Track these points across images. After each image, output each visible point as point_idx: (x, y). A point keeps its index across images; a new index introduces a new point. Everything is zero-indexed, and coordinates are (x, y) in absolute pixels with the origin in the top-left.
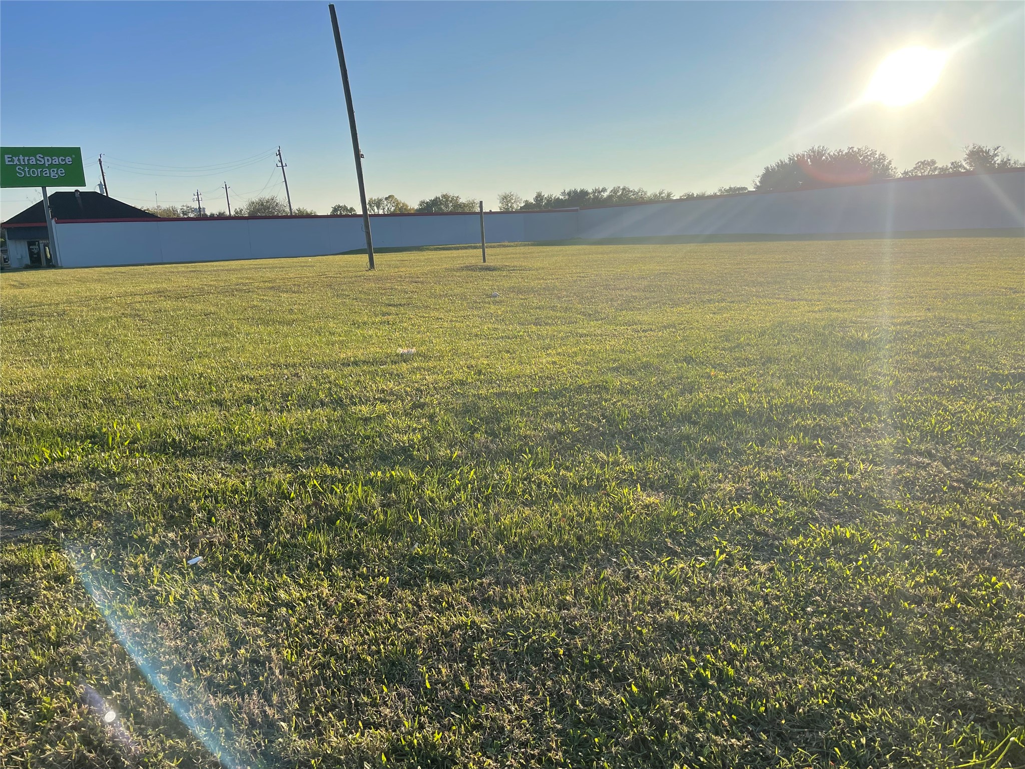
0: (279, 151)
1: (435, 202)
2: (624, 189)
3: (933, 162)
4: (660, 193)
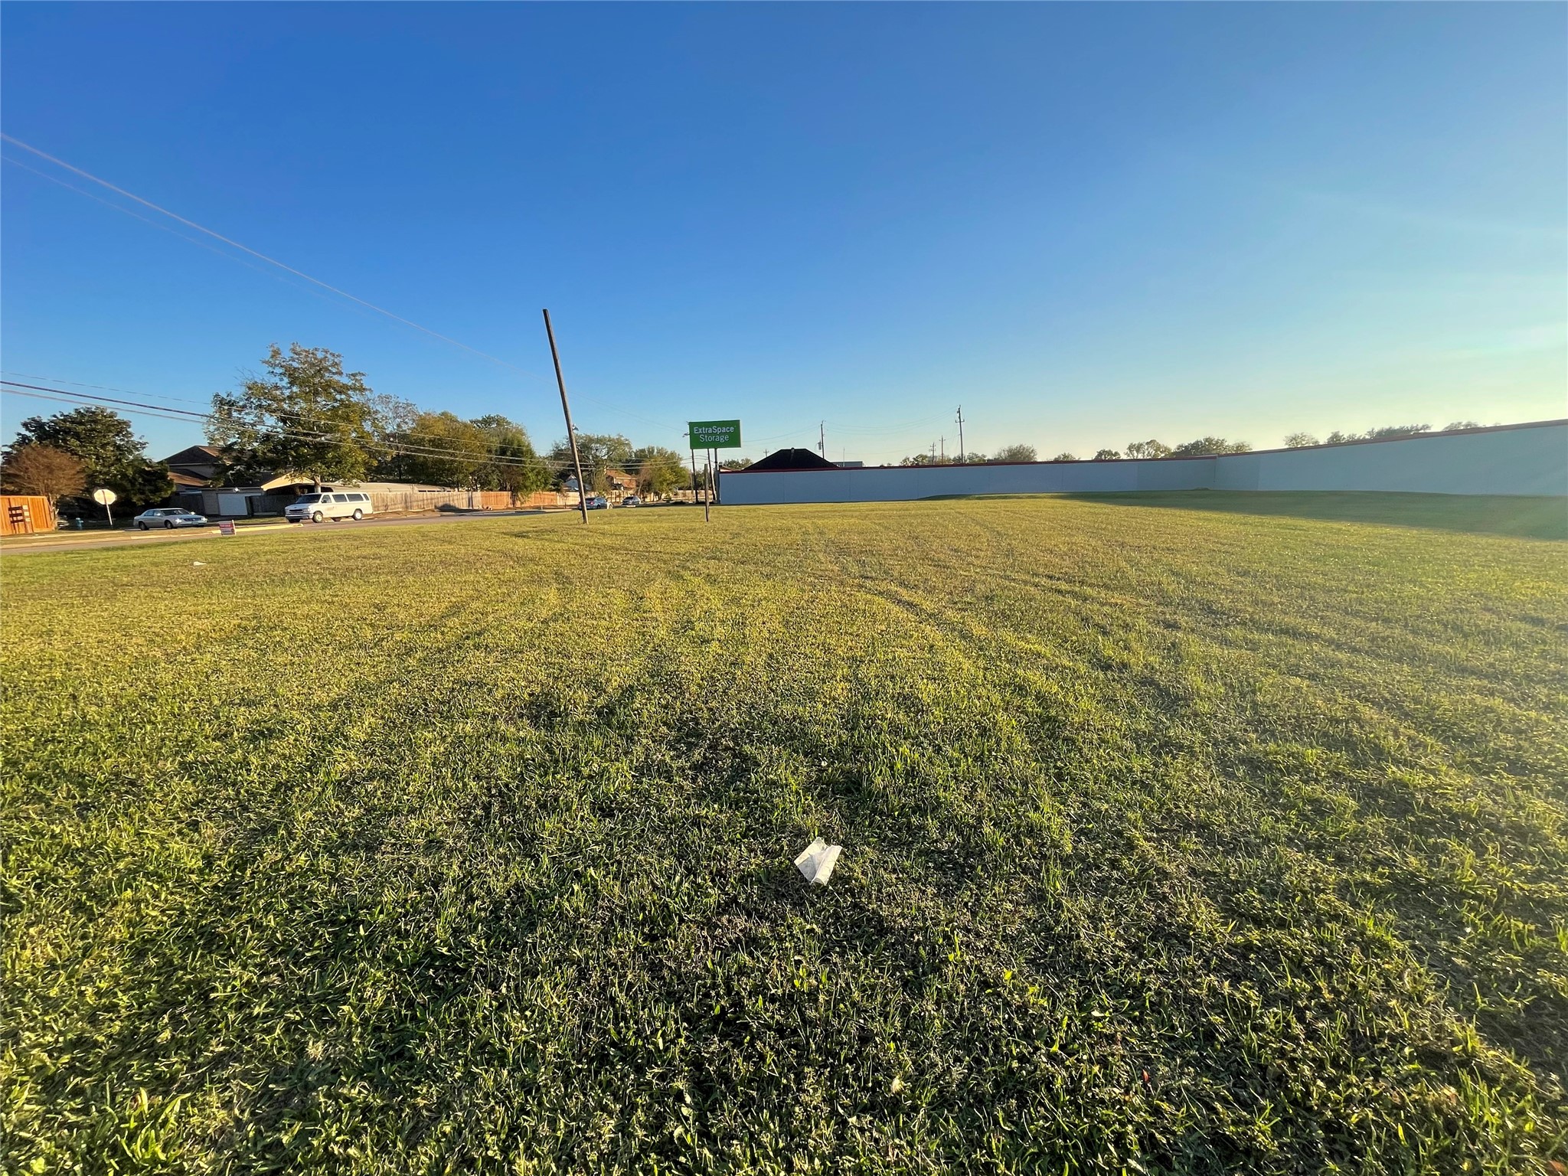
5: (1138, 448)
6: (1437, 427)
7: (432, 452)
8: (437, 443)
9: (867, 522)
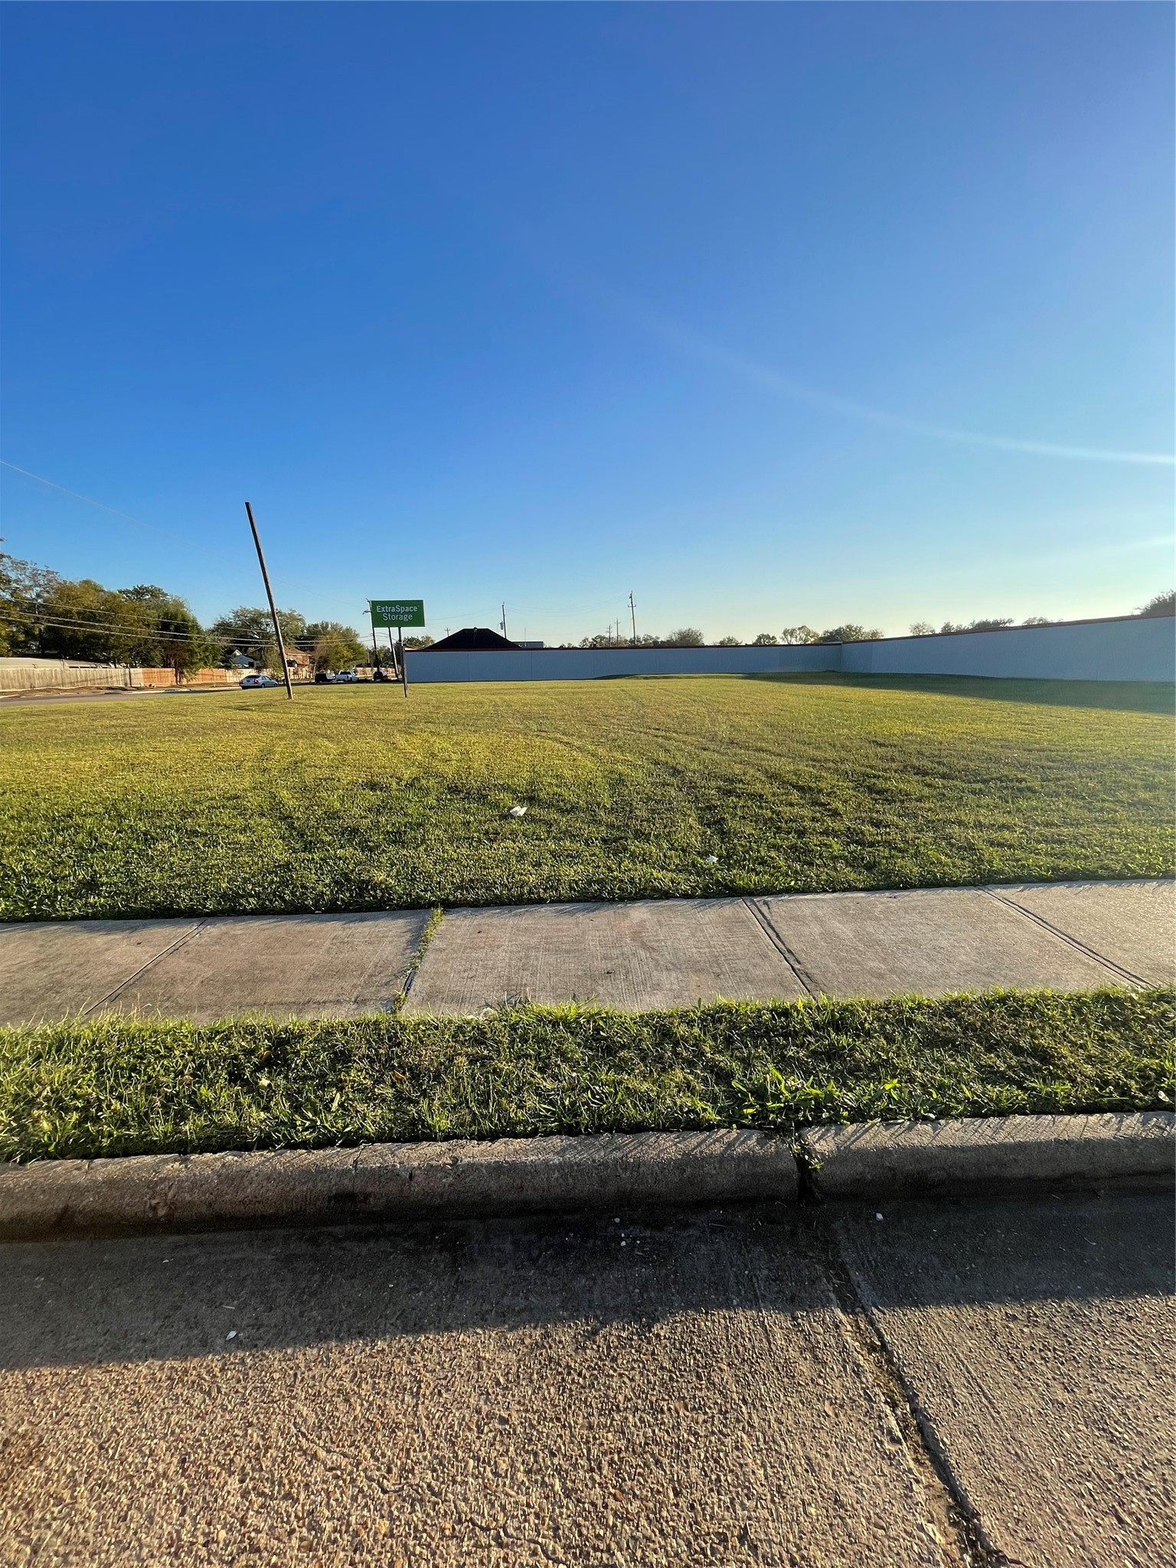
5: (792, 633)
6: (1018, 622)
7: (81, 625)
8: (91, 617)
9: (546, 698)
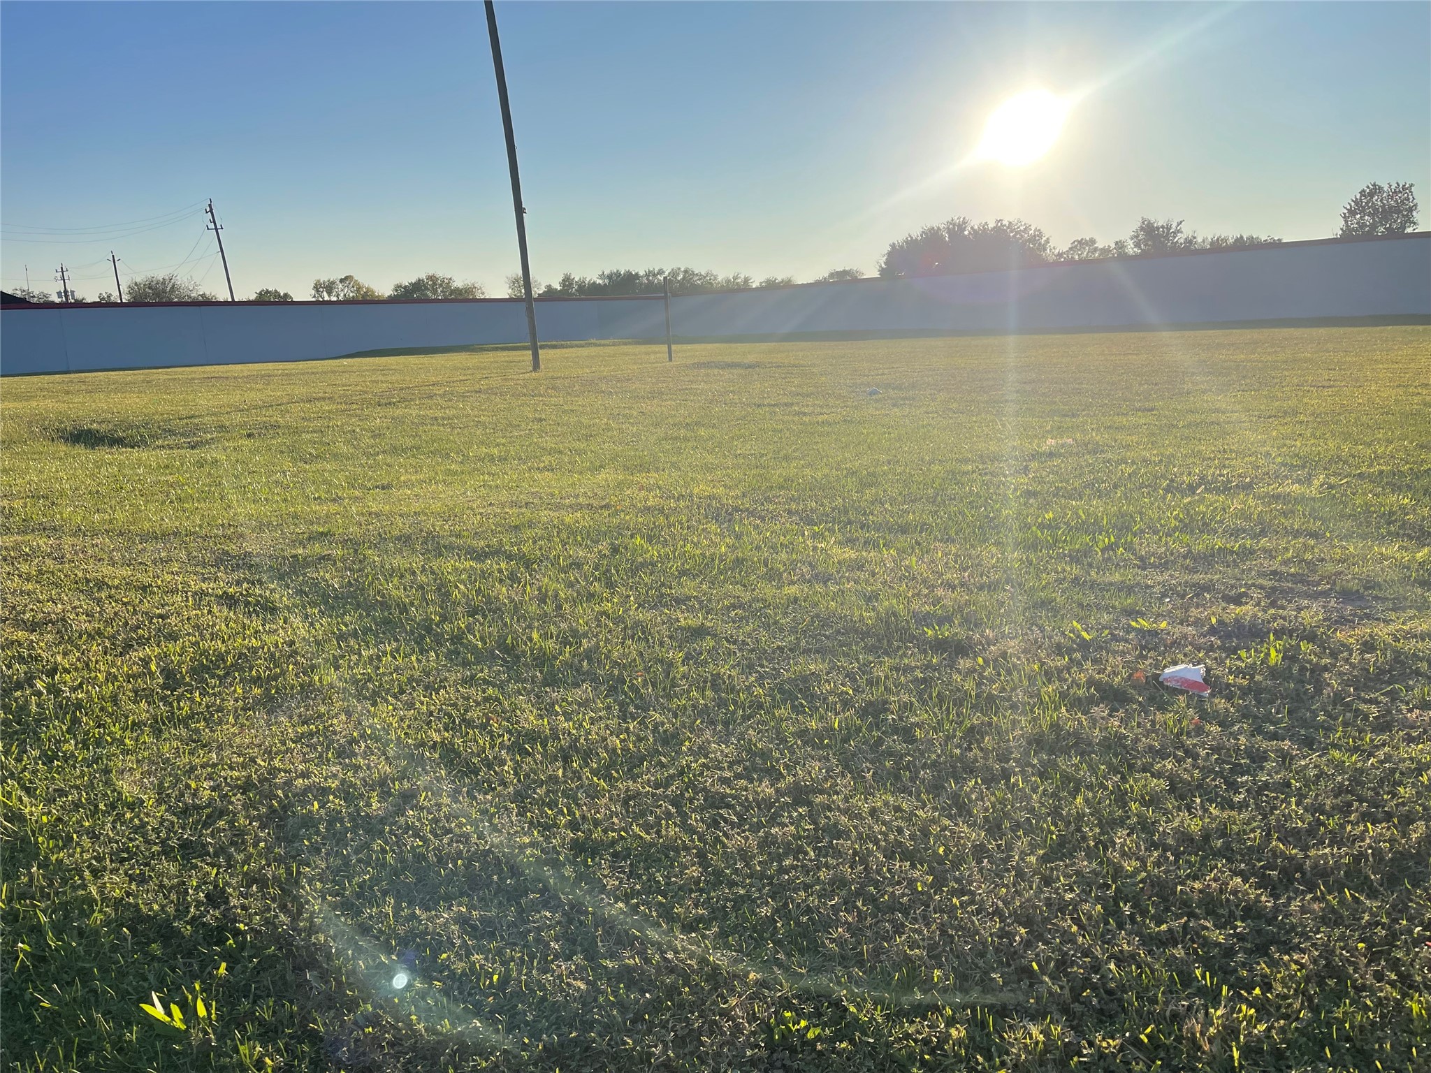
0: (210, 206)
1: (418, 286)
2: (686, 272)
3: (1093, 241)
4: (735, 278)
